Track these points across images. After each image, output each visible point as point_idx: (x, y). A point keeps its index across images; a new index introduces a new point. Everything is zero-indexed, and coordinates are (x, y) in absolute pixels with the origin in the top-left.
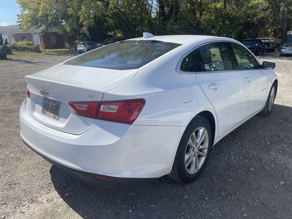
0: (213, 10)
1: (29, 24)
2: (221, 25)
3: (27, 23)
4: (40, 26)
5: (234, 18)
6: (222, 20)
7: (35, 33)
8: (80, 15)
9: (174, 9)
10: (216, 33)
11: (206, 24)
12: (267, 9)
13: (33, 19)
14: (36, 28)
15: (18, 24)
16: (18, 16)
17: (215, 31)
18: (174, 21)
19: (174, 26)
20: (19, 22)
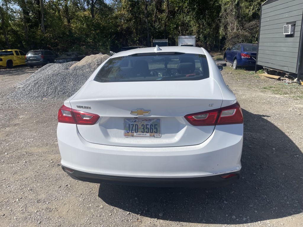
5: (104, 27)
6: (94, 29)
9: (43, 15)
10: (92, 42)
12: (130, 20)
17: (91, 40)
18: (44, 28)
19: (46, 34)
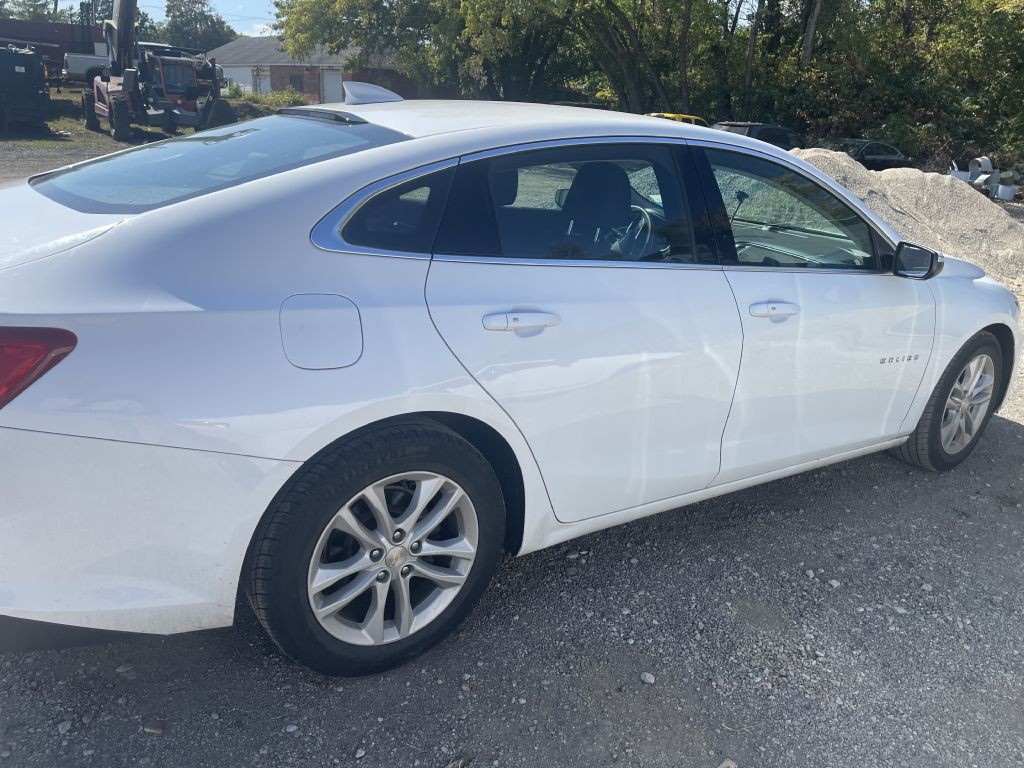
0: (980, 21)
1: (301, 37)
2: (1007, 83)
3: (298, 31)
4: (343, 46)
7: (331, 69)
8: (466, 14)
10: (977, 111)
11: (943, 71)
13: (316, 20)
14: (331, 53)
15: (275, 33)
16: (277, 5)
18: (809, 51)
19: (808, 70)
20: (281, 26)
